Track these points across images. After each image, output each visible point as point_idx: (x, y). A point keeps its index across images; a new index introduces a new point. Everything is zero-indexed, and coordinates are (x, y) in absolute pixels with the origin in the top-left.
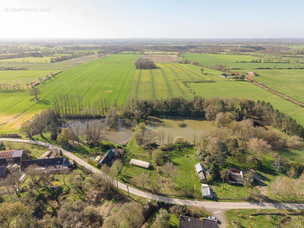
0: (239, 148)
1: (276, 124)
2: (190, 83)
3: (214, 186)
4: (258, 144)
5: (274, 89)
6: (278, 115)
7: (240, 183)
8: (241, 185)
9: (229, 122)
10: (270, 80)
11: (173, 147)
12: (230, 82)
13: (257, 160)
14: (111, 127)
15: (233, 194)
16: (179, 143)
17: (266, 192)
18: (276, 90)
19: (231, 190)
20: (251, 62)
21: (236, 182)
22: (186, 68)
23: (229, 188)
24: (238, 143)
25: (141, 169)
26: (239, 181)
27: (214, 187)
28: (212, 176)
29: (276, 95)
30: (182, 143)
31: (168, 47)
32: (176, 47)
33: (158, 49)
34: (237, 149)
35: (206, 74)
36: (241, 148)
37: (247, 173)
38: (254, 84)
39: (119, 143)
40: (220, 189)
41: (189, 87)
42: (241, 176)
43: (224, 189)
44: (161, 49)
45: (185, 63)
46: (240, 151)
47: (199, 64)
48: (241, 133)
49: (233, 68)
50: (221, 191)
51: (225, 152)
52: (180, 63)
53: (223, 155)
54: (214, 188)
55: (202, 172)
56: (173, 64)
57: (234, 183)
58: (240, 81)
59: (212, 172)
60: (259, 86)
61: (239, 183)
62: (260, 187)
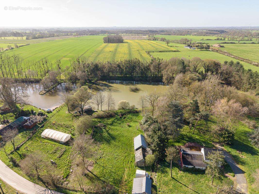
0: (200, 113)
1: (248, 86)
2: (153, 52)
3: (156, 172)
4: (227, 108)
5: (240, 57)
6: (251, 75)
7: (201, 168)
8: (202, 172)
9: (190, 84)
10: (236, 50)
11: (113, 114)
12: (194, 52)
13: (227, 130)
14: (47, 92)
15: (186, 189)
16: (123, 109)
17: (245, 185)
18: (243, 58)
19: (185, 180)
20: (215, 40)
21: (193, 167)
22: (152, 43)
23: (182, 176)
24: (198, 107)
25: (55, 143)
26: (199, 165)
27: (157, 174)
28: (156, 156)
29: (243, 62)
30: (127, 108)
31: (141, 31)
32: (148, 31)
33: (132, 32)
34: (197, 114)
35: (171, 46)
36: (204, 113)
37: (213, 154)
38: (219, 53)
40: (166, 179)
41: (151, 56)
42: (201, 156)
43: (173, 178)
44: (135, 32)
45: (153, 40)
46: (202, 117)
48: (203, 95)
49: (198, 42)
50: (166, 184)
51: (179, 118)
52: (148, 40)
53: (175, 123)
54: (156, 177)
55: (141, 149)
56: (142, 40)
57: (190, 168)
58: (205, 51)
59: (156, 149)
60: (224, 54)
61: (199, 167)
62: (234, 176)
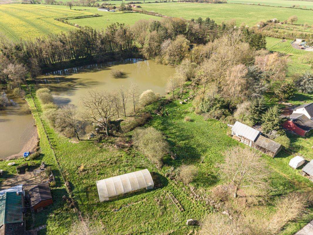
2: (67, 19)
38: (148, 14)
39: (13, 156)
42: (304, 116)
47: (55, 2)
